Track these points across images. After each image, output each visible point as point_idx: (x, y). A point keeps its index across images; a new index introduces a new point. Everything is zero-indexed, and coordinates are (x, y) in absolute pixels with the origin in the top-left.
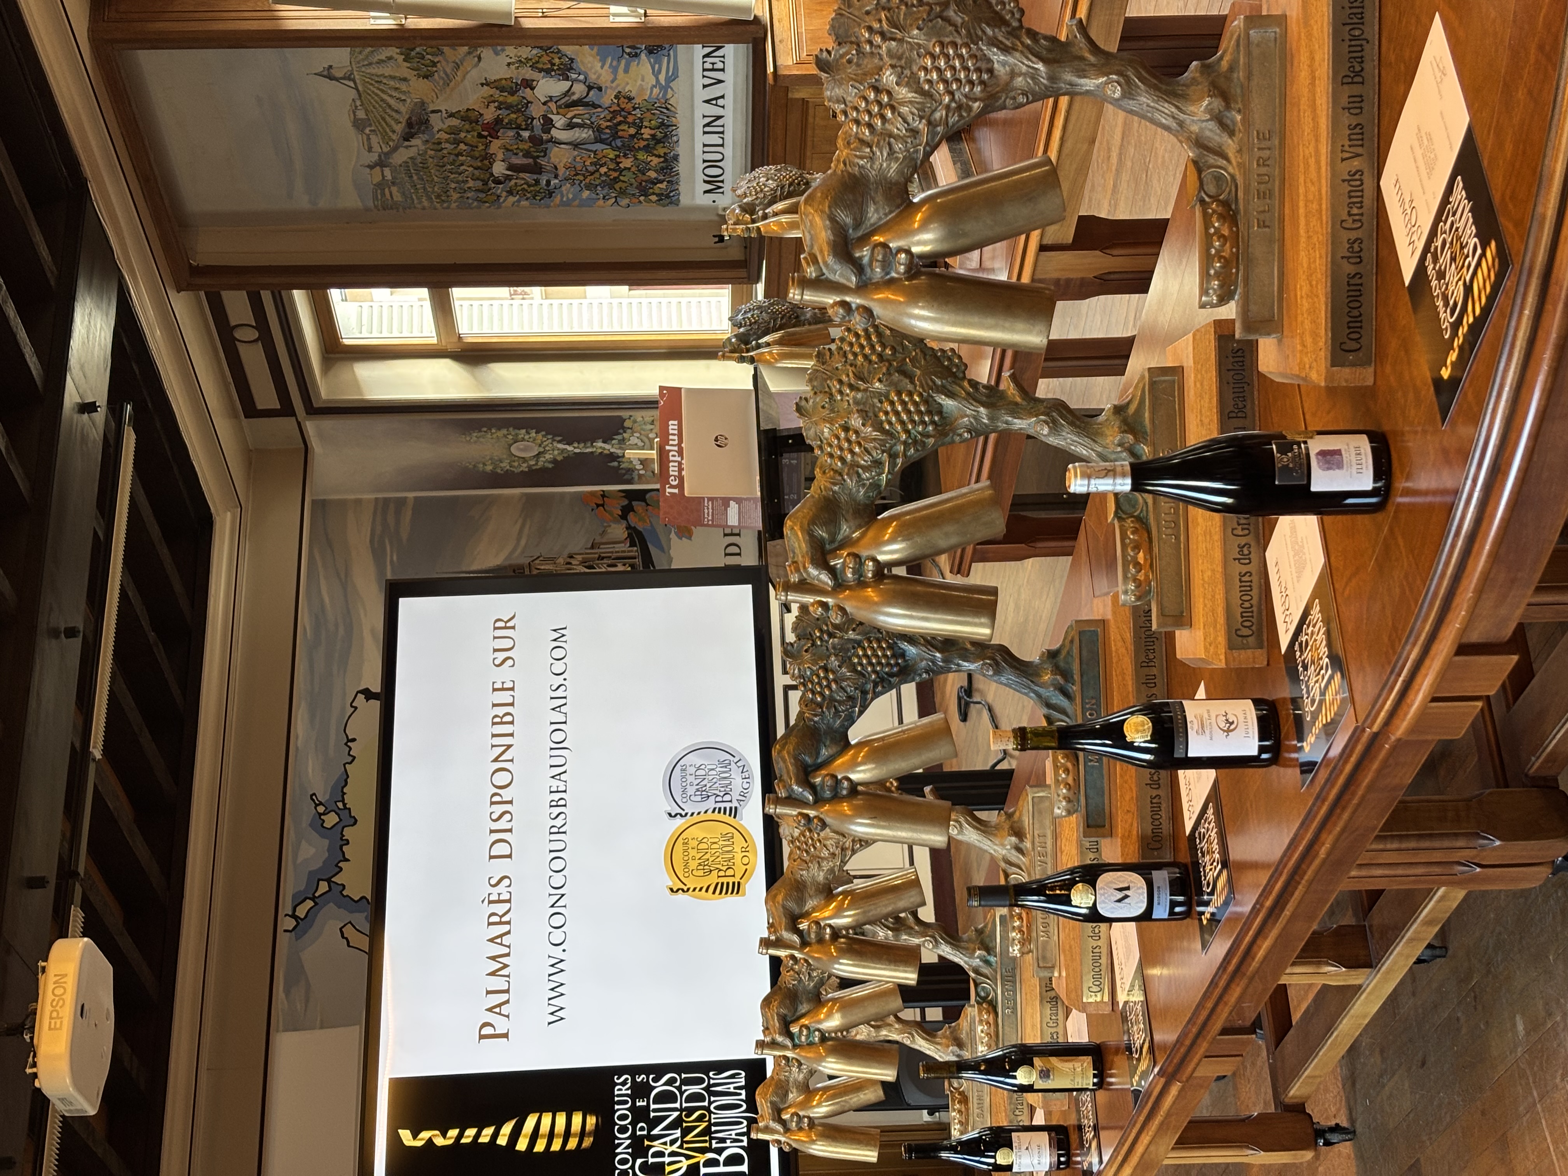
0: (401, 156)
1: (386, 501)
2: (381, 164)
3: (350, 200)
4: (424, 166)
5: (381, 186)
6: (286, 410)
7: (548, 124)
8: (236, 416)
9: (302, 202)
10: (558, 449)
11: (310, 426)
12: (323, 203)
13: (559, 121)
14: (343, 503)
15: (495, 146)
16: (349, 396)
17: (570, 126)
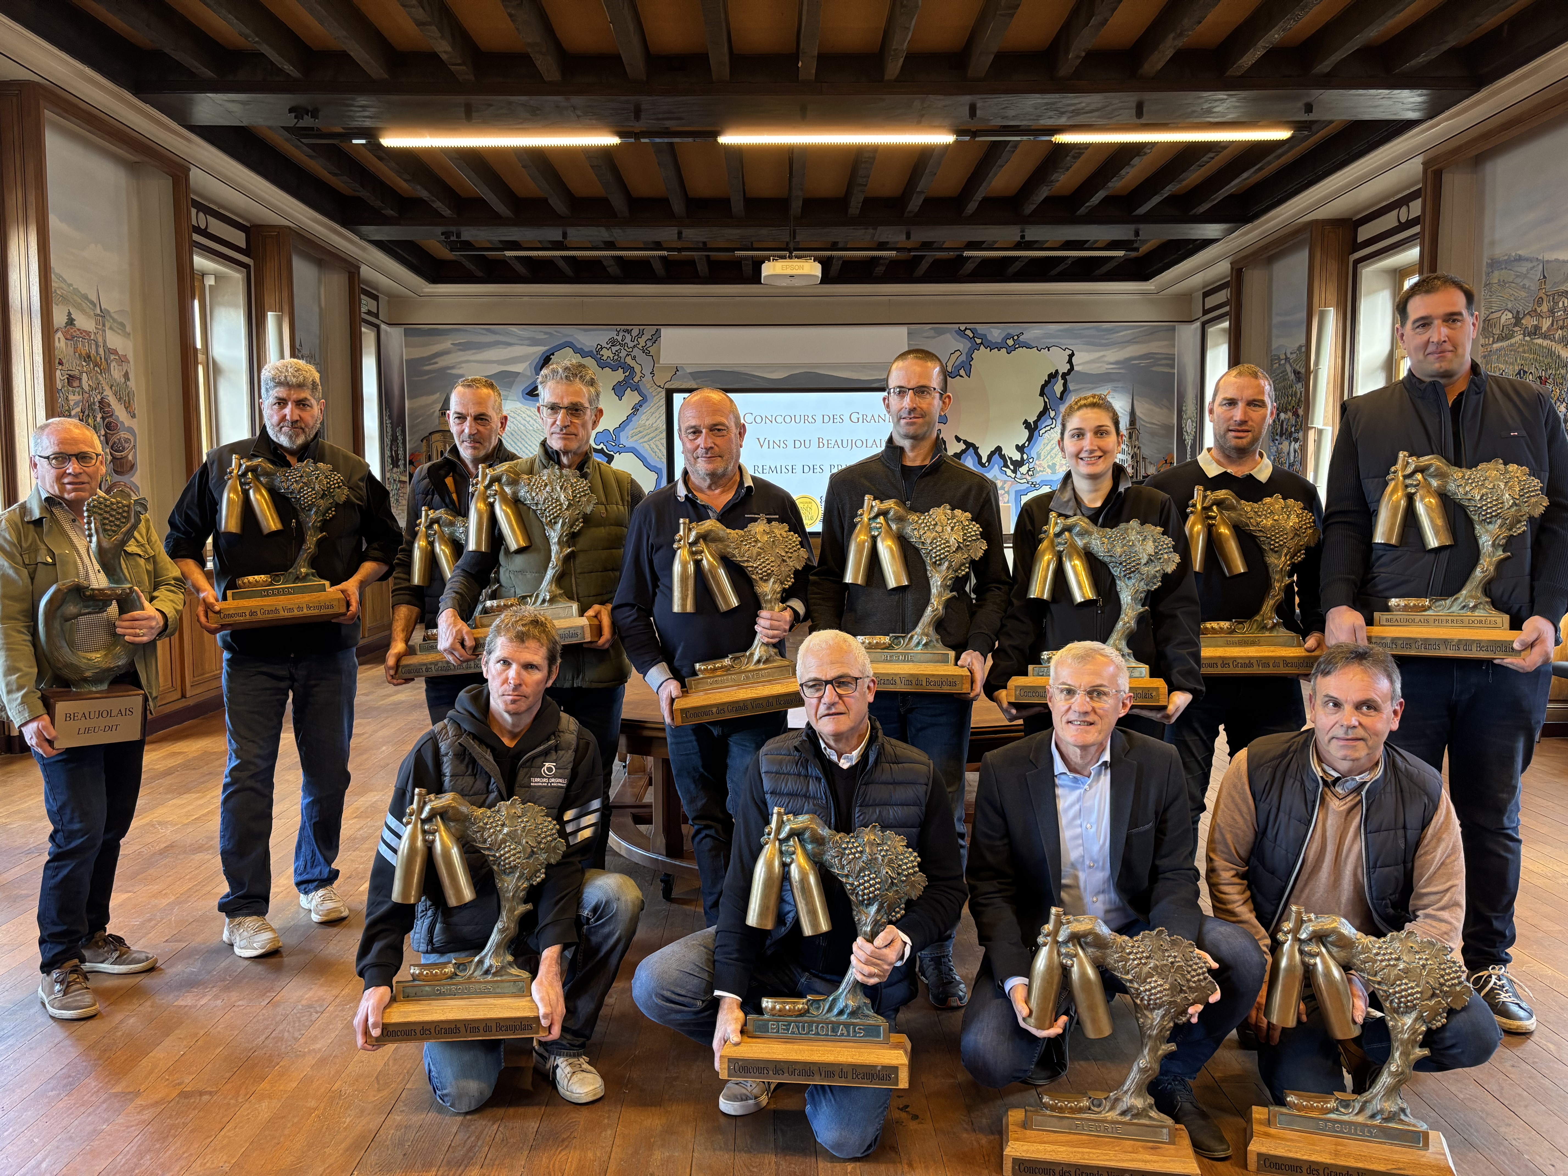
0: (1289, 369)
1: (1174, 360)
2: (1287, 359)
3: (1274, 345)
4: (1285, 380)
5: (1279, 359)
6: (1206, 312)
7: (1296, 440)
8: (1204, 287)
9: (1276, 320)
10: (1189, 441)
11: (1198, 324)
12: (1275, 331)
13: (1297, 446)
14: (1174, 339)
15: (1290, 414)
16: (1209, 342)
17: (1295, 451)
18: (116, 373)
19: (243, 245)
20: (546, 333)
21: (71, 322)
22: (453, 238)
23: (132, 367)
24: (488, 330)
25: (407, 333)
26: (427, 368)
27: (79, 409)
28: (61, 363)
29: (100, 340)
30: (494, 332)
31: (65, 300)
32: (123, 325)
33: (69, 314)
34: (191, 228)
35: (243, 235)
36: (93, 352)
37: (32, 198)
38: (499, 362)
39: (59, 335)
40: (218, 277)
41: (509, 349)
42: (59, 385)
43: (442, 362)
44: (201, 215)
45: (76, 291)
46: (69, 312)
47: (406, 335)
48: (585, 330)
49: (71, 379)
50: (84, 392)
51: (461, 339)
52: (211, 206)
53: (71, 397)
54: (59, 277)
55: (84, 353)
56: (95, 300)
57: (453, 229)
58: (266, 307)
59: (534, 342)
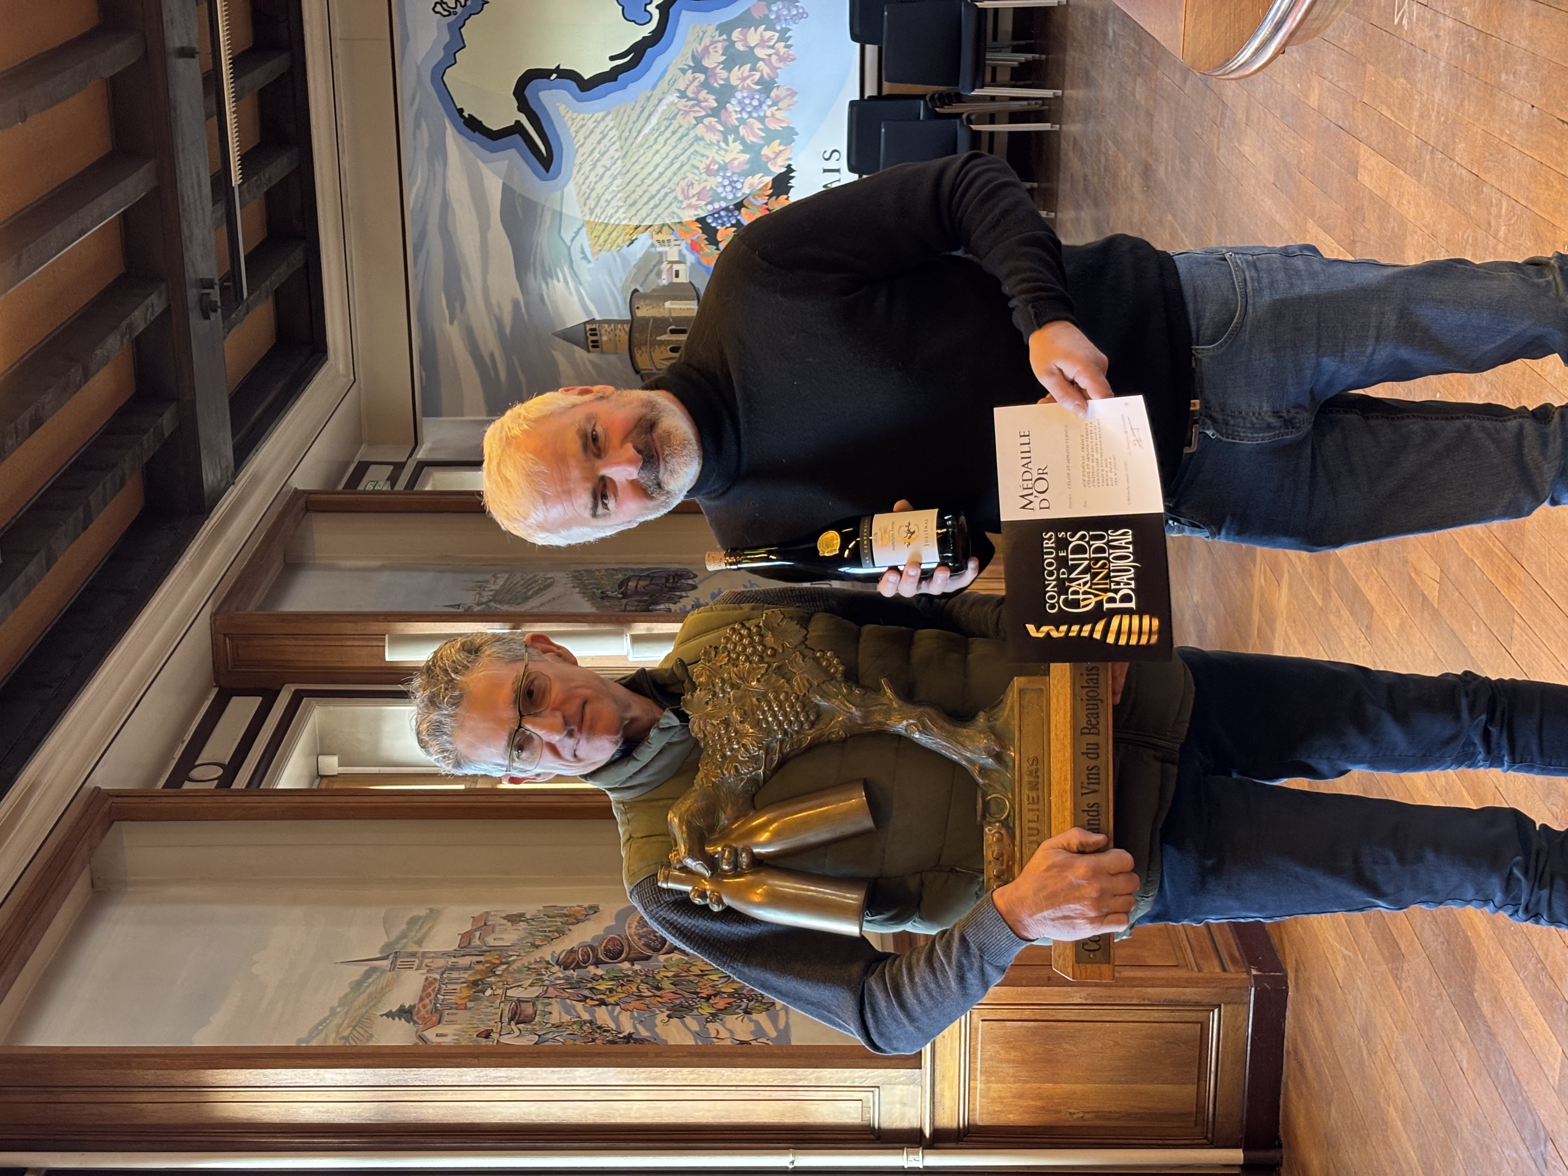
18: (509, 936)
19: (255, 702)
20: (417, 126)
21: (405, 1013)
22: (215, 295)
23: (499, 907)
24: (417, 249)
25: (433, 409)
26: (503, 376)
27: (579, 1006)
28: (487, 1035)
29: (441, 962)
30: (422, 235)
31: (363, 1021)
32: (413, 921)
33: (389, 1015)
34: (223, 791)
35: (235, 701)
36: (467, 976)
37: (150, 1076)
38: (484, 227)
39: (430, 1035)
40: (322, 748)
41: (456, 206)
42: (528, 1040)
43: (490, 344)
44: (195, 773)
45: (343, 1002)
46: (388, 1015)
47: (437, 413)
48: (406, 38)
49: (518, 1017)
50: (544, 996)
51: (440, 303)
52: (178, 755)
53: (555, 1019)
54: (316, 1030)
55: (466, 993)
56: (363, 968)
57: (193, 294)
58: (378, 664)
59: (438, 151)
